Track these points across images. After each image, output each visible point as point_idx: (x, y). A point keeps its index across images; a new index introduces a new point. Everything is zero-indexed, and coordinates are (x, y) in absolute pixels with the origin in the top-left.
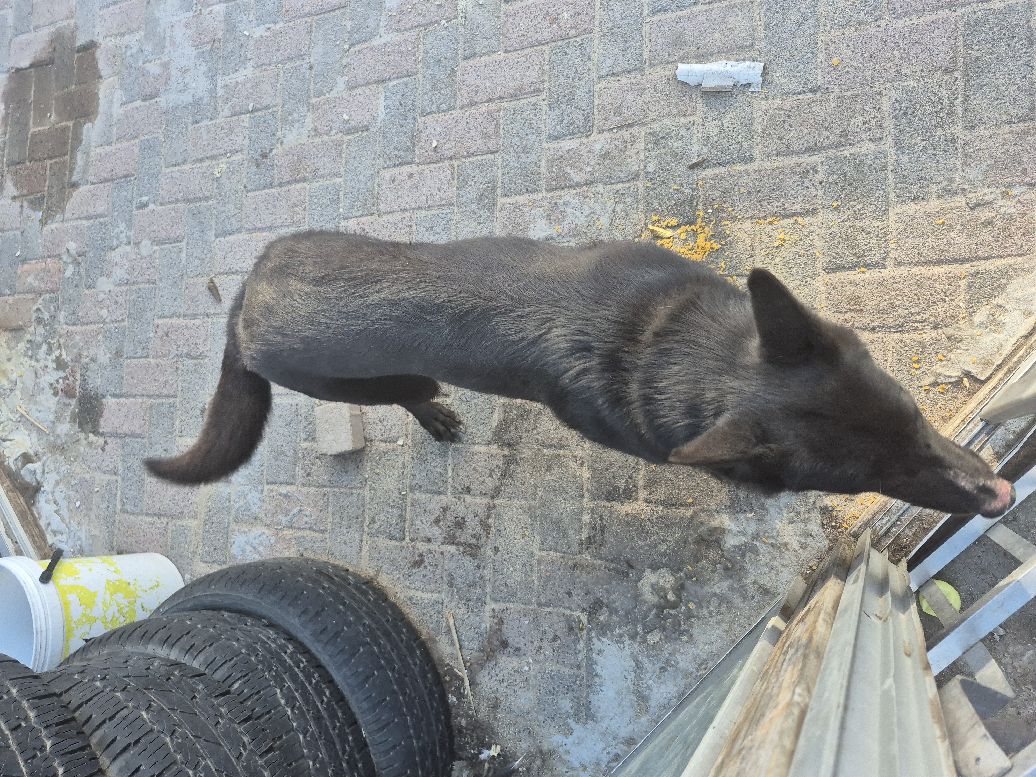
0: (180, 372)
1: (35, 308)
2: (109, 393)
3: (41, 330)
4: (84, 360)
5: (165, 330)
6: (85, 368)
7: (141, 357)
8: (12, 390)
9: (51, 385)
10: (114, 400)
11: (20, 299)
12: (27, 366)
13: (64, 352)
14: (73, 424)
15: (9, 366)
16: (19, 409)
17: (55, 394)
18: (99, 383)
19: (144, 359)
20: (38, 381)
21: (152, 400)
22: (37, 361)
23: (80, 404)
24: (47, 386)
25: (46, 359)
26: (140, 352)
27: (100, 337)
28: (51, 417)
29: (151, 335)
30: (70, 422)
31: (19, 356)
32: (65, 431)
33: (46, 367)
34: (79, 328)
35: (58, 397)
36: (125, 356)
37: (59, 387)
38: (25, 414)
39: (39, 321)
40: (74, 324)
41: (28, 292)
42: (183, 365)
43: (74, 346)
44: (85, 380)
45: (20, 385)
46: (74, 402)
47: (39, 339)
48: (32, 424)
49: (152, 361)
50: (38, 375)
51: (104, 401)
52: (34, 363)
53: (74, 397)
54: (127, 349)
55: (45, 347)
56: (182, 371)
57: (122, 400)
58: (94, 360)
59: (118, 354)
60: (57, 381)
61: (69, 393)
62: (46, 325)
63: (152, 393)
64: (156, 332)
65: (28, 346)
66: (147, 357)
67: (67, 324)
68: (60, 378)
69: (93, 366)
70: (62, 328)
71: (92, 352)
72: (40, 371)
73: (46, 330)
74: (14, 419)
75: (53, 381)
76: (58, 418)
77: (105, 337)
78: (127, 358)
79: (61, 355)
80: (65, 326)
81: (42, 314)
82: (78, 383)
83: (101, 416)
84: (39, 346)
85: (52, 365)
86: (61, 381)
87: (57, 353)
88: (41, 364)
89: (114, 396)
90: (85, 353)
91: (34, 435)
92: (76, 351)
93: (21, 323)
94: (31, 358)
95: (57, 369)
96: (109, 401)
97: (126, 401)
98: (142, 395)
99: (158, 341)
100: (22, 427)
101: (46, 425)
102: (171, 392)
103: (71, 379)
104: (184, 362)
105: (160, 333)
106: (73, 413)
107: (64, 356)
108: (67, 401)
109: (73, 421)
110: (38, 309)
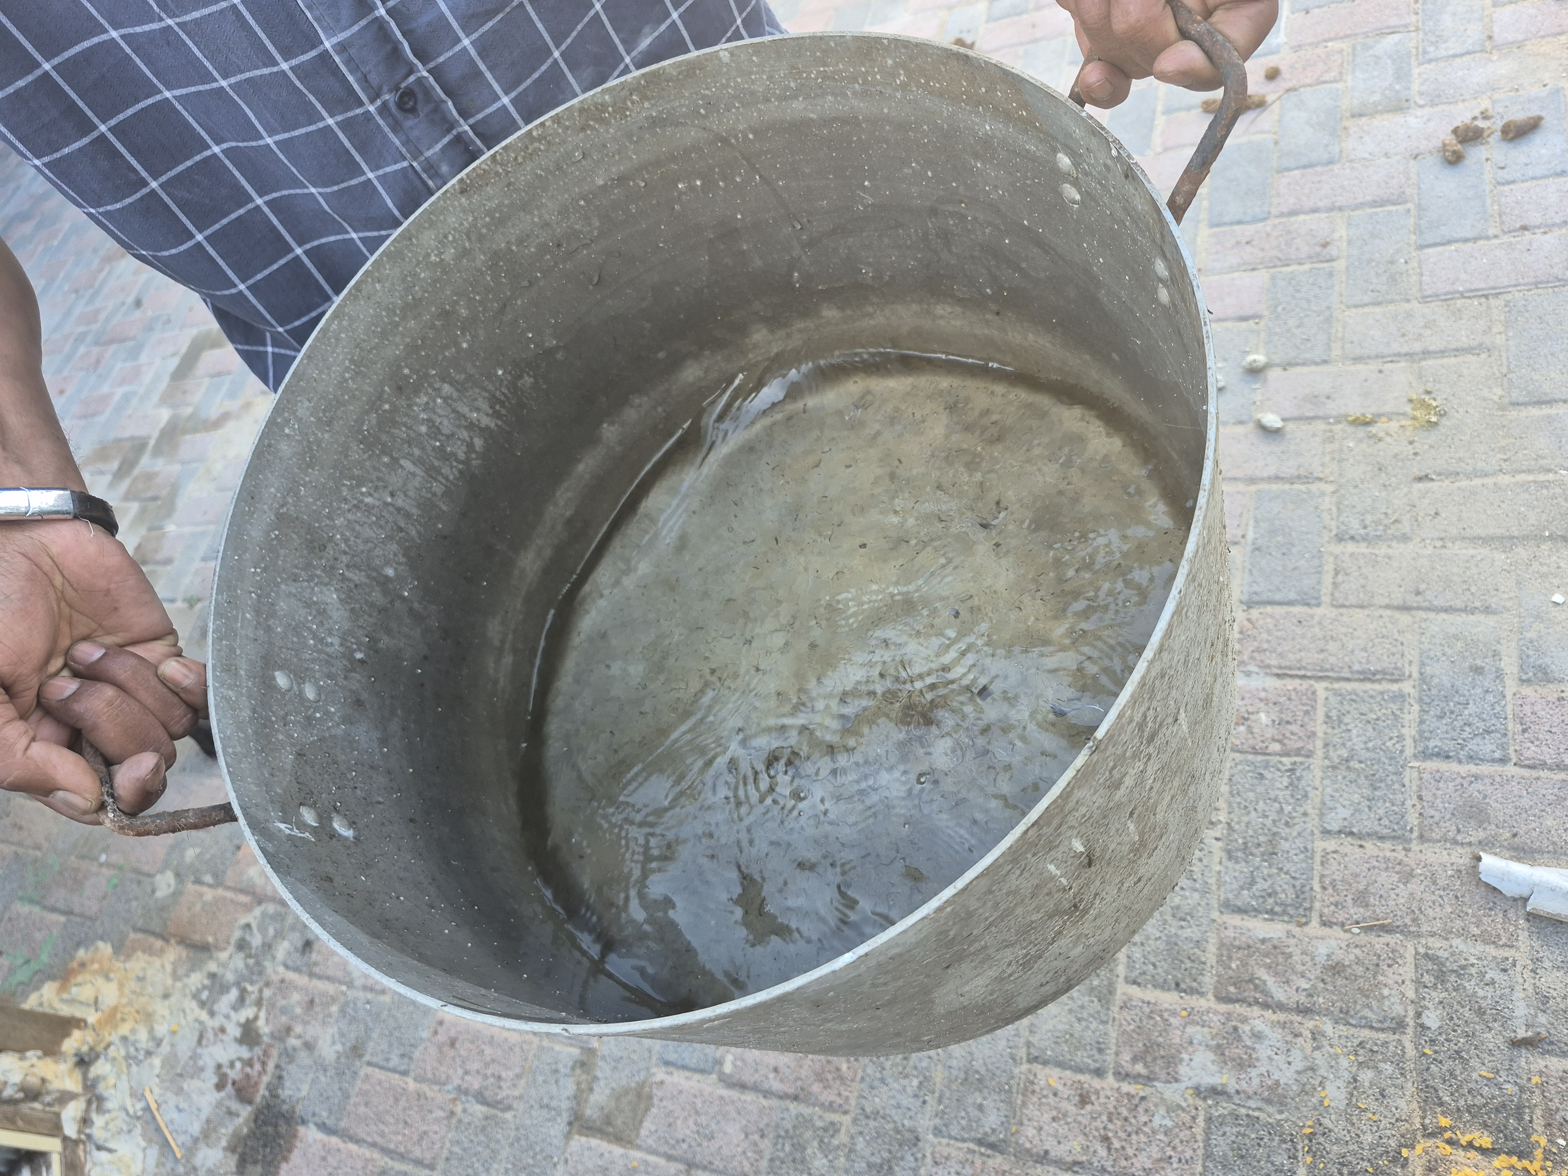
0: (454, 1121)
1: (243, 921)
2: (316, 1119)
3: (239, 962)
4: (293, 1042)
5: (453, 1033)
6: (289, 1055)
7: (394, 1071)
8: (149, 1053)
9: (219, 1067)
10: (320, 1136)
11: (225, 898)
12: (190, 1018)
13: (263, 1014)
14: (229, 1154)
15: (160, 1008)
16: (147, 1094)
17: (220, 1086)
18: (304, 1093)
19: (397, 1076)
20: (199, 1051)
21: (387, 1159)
22: (212, 1014)
23: (255, 1121)
24: (211, 1066)
25: (227, 1017)
26: (395, 1061)
27: (334, 1009)
28: (196, 1128)
29: (425, 1034)
30: (225, 1149)
31: (185, 995)
32: (210, 1164)
33: (223, 1030)
34: (301, 980)
35: (223, 1094)
36: (367, 1058)
37: (234, 1074)
38: (153, 1106)
39: (242, 945)
40: (297, 970)
41: (242, 891)
42: (464, 1111)
43: (284, 1011)
44: (280, 1078)
45: (165, 1048)
46: (245, 1112)
47: (230, 977)
48: (158, 1129)
49: (412, 1085)
50: (204, 1042)
51: (302, 1130)
52: (204, 1016)
53: (250, 1102)
54: (374, 1048)
55: (234, 993)
56: (460, 1121)
57: (334, 1140)
58: (309, 1046)
59: (356, 1051)
60: (232, 1065)
61: (243, 1092)
62: (249, 956)
63: (392, 1146)
64: (436, 1033)
65: (206, 982)
66: (405, 1073)
67: (287, 967)
68: (240, 1059)
69: (303, 1057)
70: (275, 970)
71: (313, 1030)
72: (210, 1035)
73: (247, 965)
74: (131, 1111)
75: (224, 1060)
76: (207, 1134)
77: (343, 1011)
78: (369, 1064)
79: (256, 1018)
80: (281, 969)
81: (252, 934)
82: (266, 1079)
83: (286, 1159)
84: (224, 989)
85: (234, 1031)
86: (238, 1065)
87: (248, 1012)
88: (216, 1023)
89: (323, 1127)
90: (298, 1029)
91: (154, 1152)
92: (284, 1019)
93: (210, 939)
94: (202, 1004)
95: (241, 1041)
96: (310, 1135)
97: (341, 1145)
98: (374, 1145)
99: (433, 1051)
100: (138, 1131)
101: (181, 1139)
102: (428, 1156)
103: (258, 1067)
104: (468, 1106)
105: (441, 1037)
106: (236, 1135)
107: (261, 1023)
108: (235, 1105)
109: (231, 1149)
110: (248, 926)
